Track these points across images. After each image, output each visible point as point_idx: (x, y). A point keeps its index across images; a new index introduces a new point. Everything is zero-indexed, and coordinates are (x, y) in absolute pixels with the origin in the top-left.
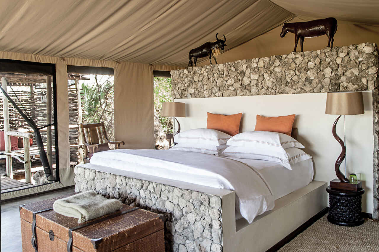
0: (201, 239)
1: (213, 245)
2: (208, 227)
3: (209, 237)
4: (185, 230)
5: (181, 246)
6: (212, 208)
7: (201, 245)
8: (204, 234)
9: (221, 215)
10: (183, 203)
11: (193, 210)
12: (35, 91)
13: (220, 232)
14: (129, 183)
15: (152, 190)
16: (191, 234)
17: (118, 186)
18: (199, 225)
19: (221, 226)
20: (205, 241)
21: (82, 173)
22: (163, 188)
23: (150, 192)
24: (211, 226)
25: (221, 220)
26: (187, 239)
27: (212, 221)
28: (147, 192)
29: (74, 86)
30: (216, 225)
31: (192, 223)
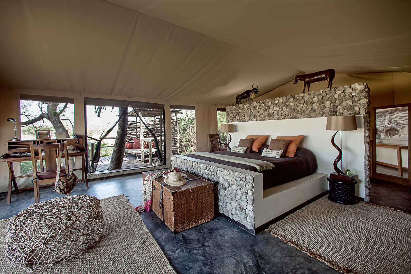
0: (240, 201)
1: (248, 205)
2: (245, 194)
3: (245, 200)
4: (231, 195)
5: (228, 204)
6: (248, 182)
7: (241, 205)
8: (242, 198)
9: (253, 187)
10: (230, 179)
11: (236, 183)
12: (156, 120)
13: (252, 198)
14: (200, 166)
15: (212, 170)
16: (234, 197)
17: (193, 167)
18: (239, 192)
19: (253, 194)
20: (243, 202)
21: (175, 160)
22: (218, 169)
23: (211, 171)
24: (247, 194)
25: (253, 190)
26: (232, 200)
27: (247, 191)
28: (209, 171)
29: (175, 117)
30: (250, 193)
31: (235, 191)
